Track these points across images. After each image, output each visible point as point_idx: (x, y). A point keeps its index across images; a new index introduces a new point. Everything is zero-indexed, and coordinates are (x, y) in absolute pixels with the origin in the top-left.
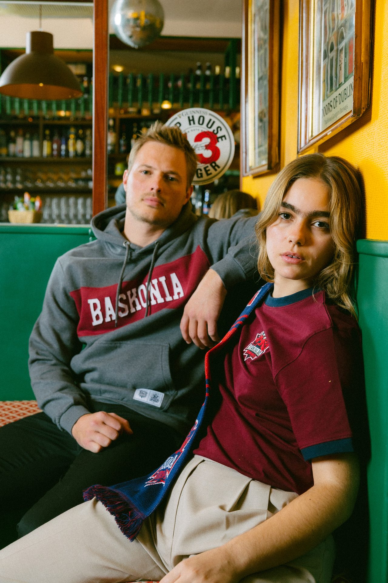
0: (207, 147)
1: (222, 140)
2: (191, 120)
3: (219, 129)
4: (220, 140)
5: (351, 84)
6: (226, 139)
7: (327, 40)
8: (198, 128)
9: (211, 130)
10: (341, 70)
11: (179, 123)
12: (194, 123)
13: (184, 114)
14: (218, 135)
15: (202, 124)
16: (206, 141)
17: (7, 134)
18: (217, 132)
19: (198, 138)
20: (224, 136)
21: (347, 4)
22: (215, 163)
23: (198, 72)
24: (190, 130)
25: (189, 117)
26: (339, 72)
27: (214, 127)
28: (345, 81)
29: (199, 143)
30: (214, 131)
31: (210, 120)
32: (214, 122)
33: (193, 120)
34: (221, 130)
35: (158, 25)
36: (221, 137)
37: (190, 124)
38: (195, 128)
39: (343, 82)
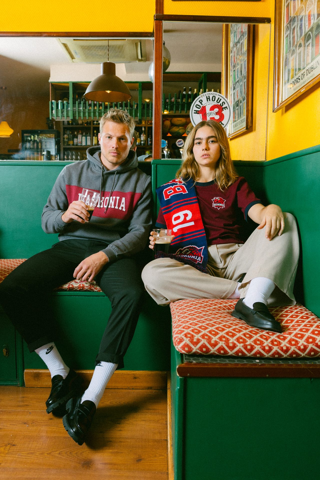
0: (217, 114)
1: (225, 109)
2: (208, 99)
3: (224, 103)
4: (224, 109)
5: (317, 61)
6: (227, 109)
7: (296, 43)
8: (212, 103)
9: (219, 104)
10: (308, 56)
11: (201, 100)
12: (210, 100)
13: (204, 95)
14: (223, 107)
15: (214, 101)
16: (216, 110)
17: (73, 133)
18: (223, 105)
19: (212, 109)
20: (226, 107)
21: (313, 19)
22: (221, 123)
23: (184, 93)
24: (207, 104)
25: (207, 97)
26: (307, 58)
27: (221, 102)
28: (312, 61)
29: (212, 111)
30: (221, 104)
31: (219, 98)
32: (221, 99)
33: (209, 98)
34: (225, 104)
35: (167, 63)
36: (225, 108)
37: (207, 101)
38: (210, 103)
39: (310, 62)
